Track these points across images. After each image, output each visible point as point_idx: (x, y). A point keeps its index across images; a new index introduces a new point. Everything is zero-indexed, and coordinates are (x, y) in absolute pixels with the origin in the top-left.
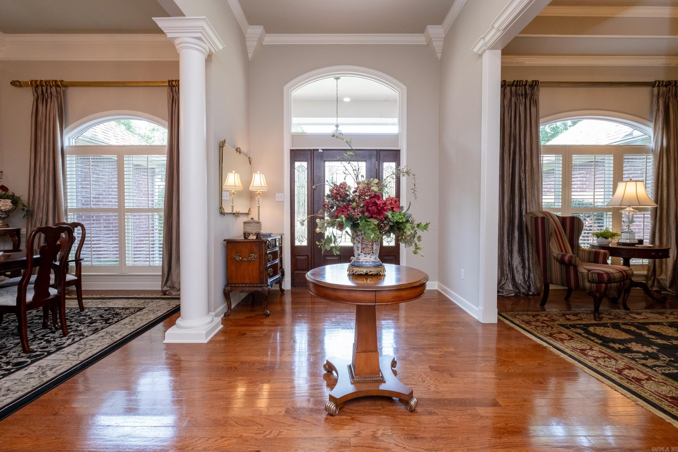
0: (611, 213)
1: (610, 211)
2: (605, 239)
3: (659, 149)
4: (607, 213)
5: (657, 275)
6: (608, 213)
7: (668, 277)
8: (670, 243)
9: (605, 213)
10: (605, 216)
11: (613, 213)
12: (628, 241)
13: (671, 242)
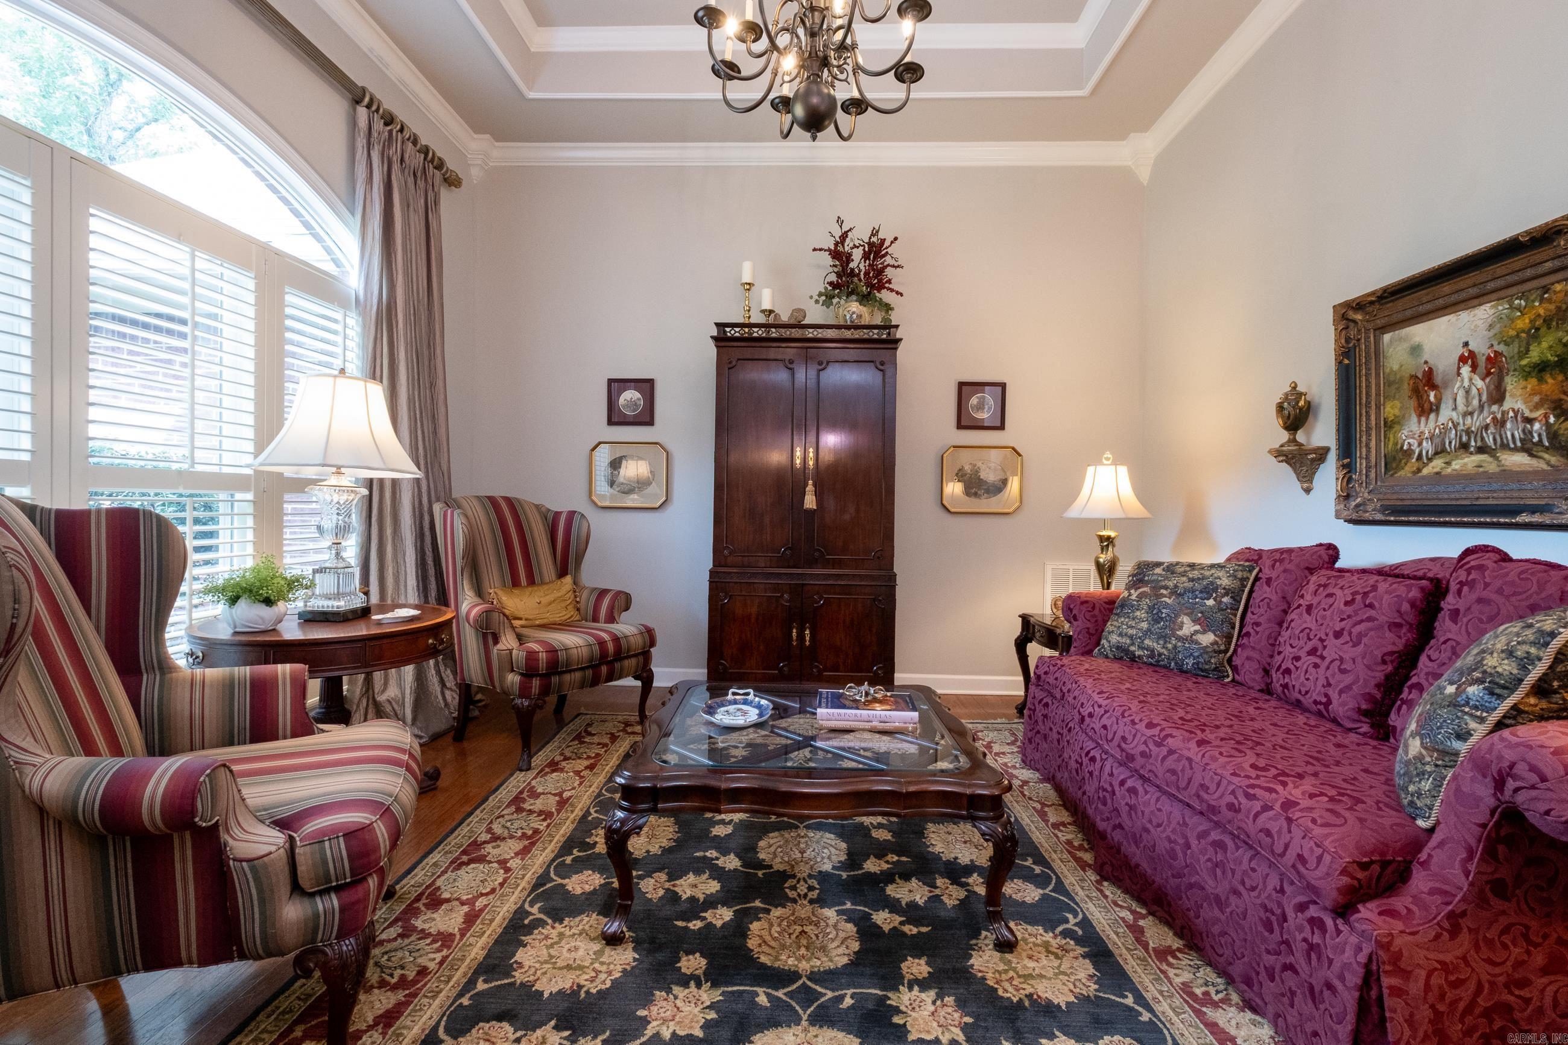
0: (250, 496)
1: (245, 488)
2: (263, 606)
3: (375, 301)
4: (232, 496)
5: (376, 691)
6: (238, 496)
7: (408, 691)
8: (402, 588)
9: (222, 496)
10: (223, 508)
11: (255, 496)
12: (342, 603)
13: (406, 582)
